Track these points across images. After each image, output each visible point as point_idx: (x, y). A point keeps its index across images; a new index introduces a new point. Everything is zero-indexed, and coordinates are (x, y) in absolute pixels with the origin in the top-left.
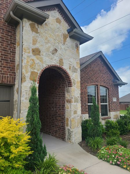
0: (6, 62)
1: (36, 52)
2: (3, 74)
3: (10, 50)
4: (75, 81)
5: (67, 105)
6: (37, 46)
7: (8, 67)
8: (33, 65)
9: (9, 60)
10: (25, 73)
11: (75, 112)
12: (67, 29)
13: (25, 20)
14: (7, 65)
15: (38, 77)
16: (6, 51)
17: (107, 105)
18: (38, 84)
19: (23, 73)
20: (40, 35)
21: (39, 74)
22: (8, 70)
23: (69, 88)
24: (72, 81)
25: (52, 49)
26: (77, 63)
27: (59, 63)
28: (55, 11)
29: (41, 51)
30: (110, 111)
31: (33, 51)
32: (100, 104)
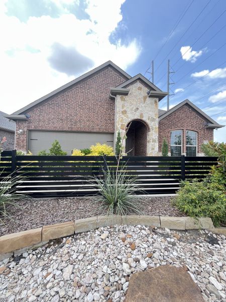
0: (110, 121)
1: (124, 112)
2: (109, 127)
3: (112, 113)
4: (153, 127)
5: (148, 144)
6: (125, 109)
7: (111, 123)
8: (122, 120)
9: (112, 119)
10: (117, 126)
11: (153, 149)
12: (147, 92)
13: (117, 96)
15: (125, 127)
16: (110, 114)
17: (196, 147)
18: (125, 131)
20: (126, 102)
21: (126, 125)
22: (111, 125)
23: (149, 132)
24: (150, 128)
25: (135, 108)
26: (155, 114)
27: (139, 117)
28: (137, 83)
29: (127, 111)
30: (198, 152)
31: (122, 112)
32: (185, 146)
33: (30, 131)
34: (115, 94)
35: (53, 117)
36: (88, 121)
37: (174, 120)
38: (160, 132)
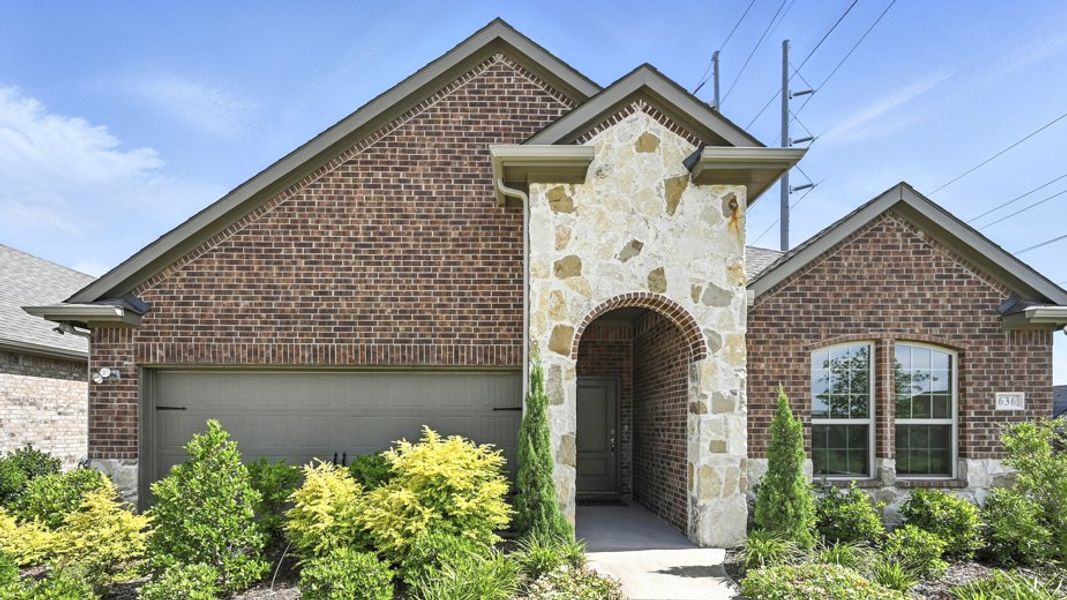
0: (505, 312)
1: (568, 268)
2: (500, 342)
3: (514, 276)
4: (719, 336)
6: (571, 250)
7: (509, 324)
8: (557, 308)
9: (512, 304)
10: (536, 335)
11: (719, 447)
12: (684, 158)
13: (534, 187)
14: (506, 318)
15: (574, 338)
16: (503, 282)
17: (950, 426)
18: (576, 361)
19: (531, 334)
20: (577, 215)
21: (576, 332)
22: (509, 330)
23: (697, 362)
24: (705, 338)
25: (621, 245)
26: (730, 268)
27: (646, 285)
28: (634, 116)
29: (583, 262)
30: (963, 454)
31: (558, 268)
32: (891, 421)
33: (151, 372)
34: (519, 177)
35: (243, 304)
36: (403, 315)
37: (829, 295)
38: (753, 358)
